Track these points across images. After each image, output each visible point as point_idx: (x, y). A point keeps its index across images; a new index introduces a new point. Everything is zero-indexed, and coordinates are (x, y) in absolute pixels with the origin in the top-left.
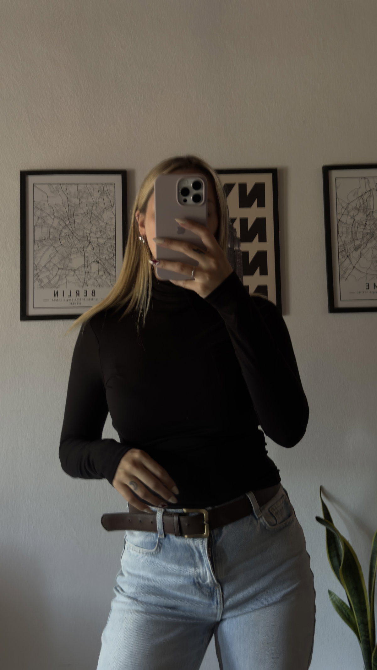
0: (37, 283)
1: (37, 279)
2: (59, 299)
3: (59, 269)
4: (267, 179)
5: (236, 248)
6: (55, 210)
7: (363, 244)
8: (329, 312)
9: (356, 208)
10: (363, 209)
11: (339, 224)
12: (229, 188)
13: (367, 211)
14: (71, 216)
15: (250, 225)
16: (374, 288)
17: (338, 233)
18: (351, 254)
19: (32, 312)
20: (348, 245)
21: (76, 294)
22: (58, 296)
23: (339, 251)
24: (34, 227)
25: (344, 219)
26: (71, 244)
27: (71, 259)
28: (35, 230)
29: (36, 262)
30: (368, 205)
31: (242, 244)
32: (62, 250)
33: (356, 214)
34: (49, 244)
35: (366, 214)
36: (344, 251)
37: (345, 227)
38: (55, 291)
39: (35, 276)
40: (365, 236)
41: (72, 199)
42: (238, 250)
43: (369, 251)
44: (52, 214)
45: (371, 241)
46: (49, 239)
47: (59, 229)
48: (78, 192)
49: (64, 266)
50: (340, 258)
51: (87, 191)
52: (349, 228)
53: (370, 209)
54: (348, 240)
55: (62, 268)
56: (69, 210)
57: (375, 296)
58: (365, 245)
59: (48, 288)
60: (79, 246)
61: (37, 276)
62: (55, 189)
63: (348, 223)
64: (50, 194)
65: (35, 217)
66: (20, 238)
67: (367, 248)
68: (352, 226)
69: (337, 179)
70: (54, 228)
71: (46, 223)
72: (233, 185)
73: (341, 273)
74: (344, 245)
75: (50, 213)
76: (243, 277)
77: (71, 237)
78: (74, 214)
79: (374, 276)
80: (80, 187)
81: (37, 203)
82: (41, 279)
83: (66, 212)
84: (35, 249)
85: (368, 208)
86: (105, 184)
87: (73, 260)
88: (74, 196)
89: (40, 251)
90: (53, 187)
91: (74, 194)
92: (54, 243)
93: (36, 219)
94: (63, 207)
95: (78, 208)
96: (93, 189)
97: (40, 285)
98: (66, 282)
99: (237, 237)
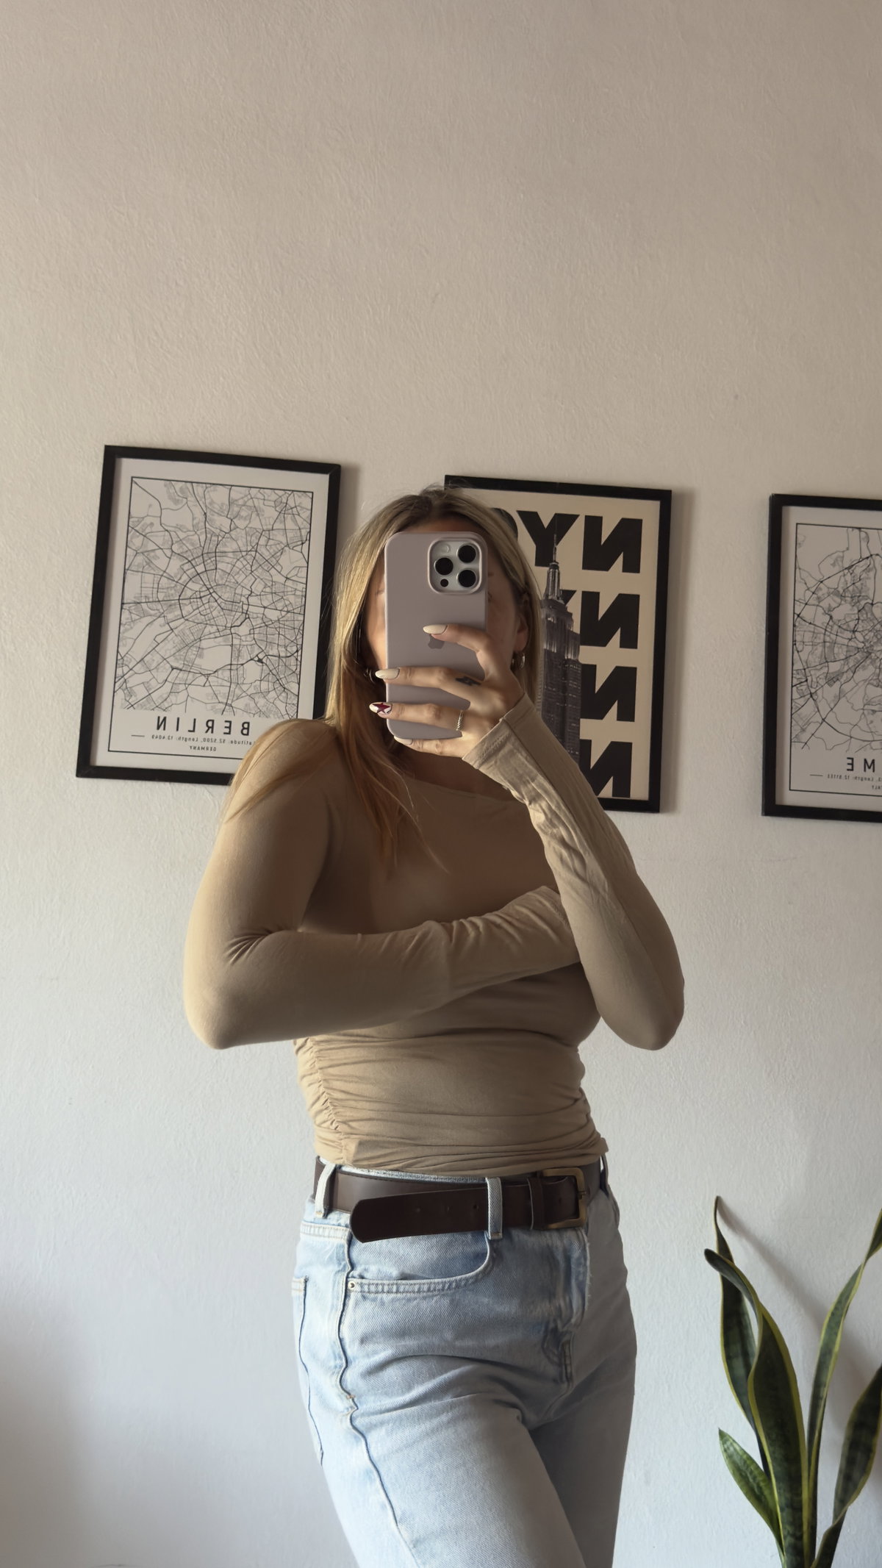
0: (120, 694)
1: (120, 687)
2: (166, 737)
3: (173, 669)
4: (648, 512)
5: (570, 656)
6: (174, 539)
7: (846, 672)
8: (763, 815)
9: (836, 592)
10: (852, 597)
11: (797, 624)
12: (563, 522)
13: (858, 602)
14: (210, 554)
15: (603, 608)
16: (865, 770)
17: (794, 644)
18: (819, 693)
19: (103, 758)
20: (812, 672)
21: (207, 728)
22: (164, 729)
23: (795, 682)
24: (125, 573)
25: (808, 613)
26: (204, 615)
27: (203, 649)
28: (126, 580)
29: (123, 651)
30: (862, 588)
31: (582, 647)
32: (182, 627)
33: (837, 605)
34: (156, 612)
35: (858, 608)
36: (805, 683)
37: (810, 631)
38: (159, 718)
39: (117, 680)
40: (852, 654)
41: (216, 517)
42: (574, 661)
43: (859, 688)
44: (167, 546)
45: (863, 666)
46: (155, 602)
47: (180, 581)
48: (231, 503)
49: (186, 663)
50: (793, 698)
51: (250, 503)
52: (818, 635)
53: (867, 597)
54: (814, 660)
55: (181, 667)
56: (208, 541)
57: (865, 787)
58: (852, 674)
59: (146, 709)
60: (221, 621)
61: (122, 680)
62: (179, 494)
63: (816, 623)
64: (167, 503)
65: (128, 549)
66: (91, 593)
67: (854, 681)
68: (826, 630)
69: (799, 526)
70: (168, 578)
71: (151, 564)
72: (573, 518)
73: (795, 730)
74: (805, 669)
75: (163, 544)
76: (579, 720)
77: (205, 600)
78: (217, 551)
79: (866, 743)
80: (236, 494)
81: (136, 519)
82: (130, 688)
83: (198, 545)
84: (123, 621)
85: (863, 594)
86: (290, 493)
87: (205, 651)
88: (220, 513)
89: (132, 625)
90: (174, 488)
91: (221, 508)
92: (167, 609)
93: (129, 555)
94: (193, 533)
95: (227, 538)
96: (264, 499)
97: (128, 701)
98: (185, 699)
99: (572, 632)
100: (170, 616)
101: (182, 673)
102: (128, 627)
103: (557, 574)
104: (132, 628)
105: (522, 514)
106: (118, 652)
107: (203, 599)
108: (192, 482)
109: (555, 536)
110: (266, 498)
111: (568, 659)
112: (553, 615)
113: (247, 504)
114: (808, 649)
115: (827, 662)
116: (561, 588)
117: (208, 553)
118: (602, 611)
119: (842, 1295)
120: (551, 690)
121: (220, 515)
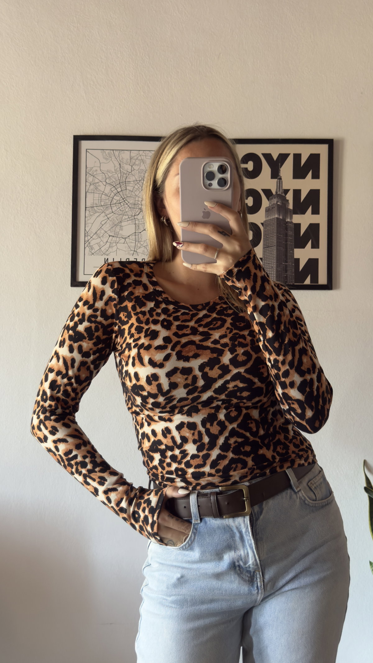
0: (87, 249)
1: (87, 246)
3: (110, 236)
4: (322, 150)
5: (288, 220)
6: (107, 177)
12: (283, 157)
14: (123, 183)
15: (303, 196)
19: (82, 278)
24: (86, 194)
26: (122, 211)
28: (87, 197)
29: (87, 229)
31: (294, 216)
34: (101, 210)
38: (105, 259)
39: (85, 243)
42: (291, 222)
44: (104, 180)
46: (100, 206)
47: (111, 196)
48: (131, 159)
49: (115, 233)
51: (140, 158)
55: (113, 235)
56: (122, 177)
59: (99, 255)
60: (130, 213)
61: (88, 242)
62: (108, 156)
64: (102, 160)
65: (87, 182)
66: (71, 204)
70: (105, 195)
71: (97, 189)
72: (287, 155)
75: (102, 179)
76: (293, 251)
78: (126, 181)
80: (133, 154)
81: (89, 169)
82: (92, 246)
83: (118, 179)
84: (87, 215)
87: (123, 227)
88: (126, 163)
89: (91, 217)
90: (105, 153)
91: (127, 161)
92: (106, 209)
93: (87, 186)
94: (115, 173)
95: (130, 175)
96: (146, 156)
97: (91, 252)
98: (116, 250)
99: (289, 209)
100: (107, 212)
101: (114, 238)
102: (89, 218)
103: (281, 182)
104: (90, 218)
105: (263, 154)
106: (85, 230)
107: (121, 204)
108: (113, 150)
109: (280, 164)
110: (147, 155)
111: (289, 222)
112: (280, 201)
113: (139, 158)
116: (283, 189)
117: (122, 182)
120: (280, 236)
121: (126, 164)
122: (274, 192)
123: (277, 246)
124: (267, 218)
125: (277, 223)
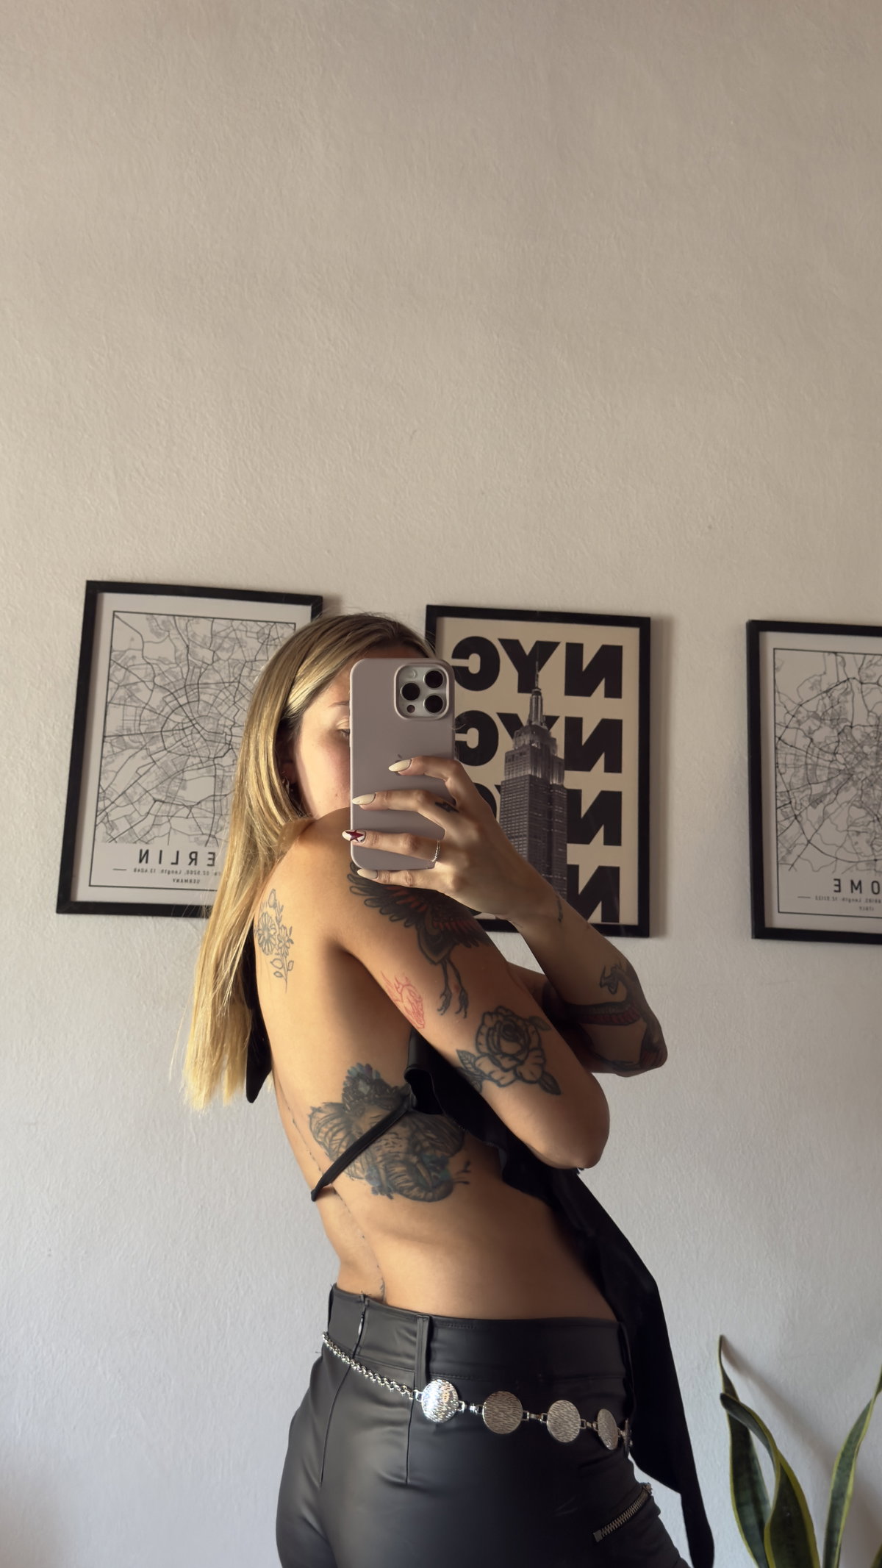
0: (101, 828)
1: (102, 821)
2: (149, 870)
3: (155, 801)
4: (628, 639)
5: (555, 781)
6: (157, 672)
7: (829, 793)
8: (752, 938)
9: (815, 715)
10: (831, 720)
11: (778, 747)
12: (544, 649)
13: (838, 724)
14: (192, 686)
15: (586, 735)
16: (852, 892)
17: (777, 764)
18: (804, 814)
19: (84, 893)
20: (796, 794)
21: (189, 860)
22: (147, 862)
23: (779, 804)
24: (106, 706)
25: (789, 736)
26: (187, 747)
27: (185, 780)
28: (108, 713)
29: (104, 784)
30: (841, 711)
31: (567, 773)
32: (165, 758)
33: (816, 728)
34: (138, 744)
35: (837, 730)
36: (789, 805)
37: (791, 754)
38: (141, 851)
39: (98, 813)
40: (833, 776)
41: (198, 650)
42: (560, 786)
43: (844, 809)
44: (150, 678)
45: (845, 788)
46: (138, 734)
47: (163, 714)
48: (213, 635)
49: (168, 795)
50: (779, 820)
51: (233, 635)
52: (800, 758)
53: (847, 720)
54: (797, 782)
55: (163, 799)
56: (189, 673)
57: (853, 909)
58: (834, 796)
59: (128, 842)
60: (204, 753)
61: (104, 814)
62: (162, 627)
63: (796, 746)
64: (148, 636)
65: (110, 683)
66: (71, 727)
67: (838, 803)
68: (807, 753)
69: (776, 651)
70: (150, 711)
71: (134, 698)
72: (553, 645)
73: (781, 852)
74: (788, 791)
75: (146, 676)
76: (566, 846)
77: (187, 732)
78: (200, 682)
79: (852, 864)
80: (219, 625)
81: (118, 653)
82: (112, 821)
83: (180, 677)
84: (105, 753)
85: (842, 717)
86: (272, 624)
87: (188, 783)
88: (202, 645)
89: (114, 758)
90: (156, 621)
91: (203, 640)
92: (149, 742)
93: (111, 689)
94: (175, 665)
95: (209, 670)
96: (247, 631)
97: (110, 835)
98: (168, 831)
99: (557, 758)
100: (153, 748)
101: (164, 805)
102: (110, 760)
103: (539, 700)
104: (113, 761)
105: (503, 642)
106: (99, 785)
107: (186, 730)
108: (174, 616)
109: (537, 663)
110: (249, 629)
111: (555, 785)
112: (537, 741)
113: (230, 636)
114: (791, 771)
115: (810, 784)
116: (544, 714)
117: (190, 685)
118: (586, 736)
119: (851, 1435)
120: (537, 816)
121: (202, 647)
122: (524, 722)
123: (530, 836)
124: (509, 774)
125: (530, 787)
